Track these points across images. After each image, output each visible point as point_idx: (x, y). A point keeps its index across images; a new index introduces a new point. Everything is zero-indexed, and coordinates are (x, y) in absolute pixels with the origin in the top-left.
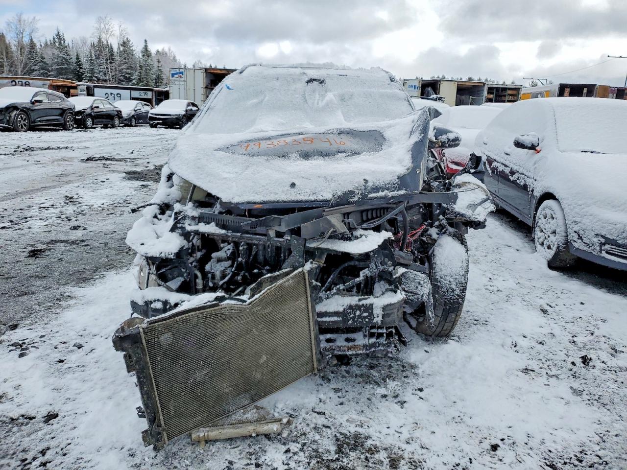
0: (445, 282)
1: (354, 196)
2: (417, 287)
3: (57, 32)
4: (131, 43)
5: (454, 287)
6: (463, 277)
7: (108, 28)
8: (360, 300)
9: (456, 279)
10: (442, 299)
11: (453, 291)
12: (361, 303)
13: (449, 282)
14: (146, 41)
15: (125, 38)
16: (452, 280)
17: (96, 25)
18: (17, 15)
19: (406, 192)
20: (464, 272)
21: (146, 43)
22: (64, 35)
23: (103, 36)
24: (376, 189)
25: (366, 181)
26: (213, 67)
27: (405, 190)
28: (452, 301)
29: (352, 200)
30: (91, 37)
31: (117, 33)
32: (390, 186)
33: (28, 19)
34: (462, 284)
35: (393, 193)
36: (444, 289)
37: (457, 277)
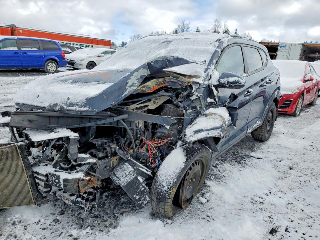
0: (160, 179)
1: (57, 107)
2: (123, 176)
3: (197, 28)
4: (229, 31)
5: (164, 184)
6: (172, 180)
7: (219, 25)
8: (56, 171)
9: (167, 179)
10: (156, 190)
11: (163, 187)
12: (55, 173)
13: (163, 180)
14: (236, 30)
15: (227, 29)
16: (164, 179)
17: (214, 24)
18: (183, 22)
19: (89, 109)
20: (174, 176)
21: (236, 31)
22: (200, 30)
23: (217, 28)
24: (72, 105)
25: (68, 99)
26: (272, 42)
27: (88, 108)
28: (161, 194)
29: (55, 109)
30: (211, 29)
31: (223, 27)
32: (80, 103)
33: (187, 23)
34: (170, 184)
35: (80, 108)
36: (158, 184)
37: (168, 178)
